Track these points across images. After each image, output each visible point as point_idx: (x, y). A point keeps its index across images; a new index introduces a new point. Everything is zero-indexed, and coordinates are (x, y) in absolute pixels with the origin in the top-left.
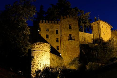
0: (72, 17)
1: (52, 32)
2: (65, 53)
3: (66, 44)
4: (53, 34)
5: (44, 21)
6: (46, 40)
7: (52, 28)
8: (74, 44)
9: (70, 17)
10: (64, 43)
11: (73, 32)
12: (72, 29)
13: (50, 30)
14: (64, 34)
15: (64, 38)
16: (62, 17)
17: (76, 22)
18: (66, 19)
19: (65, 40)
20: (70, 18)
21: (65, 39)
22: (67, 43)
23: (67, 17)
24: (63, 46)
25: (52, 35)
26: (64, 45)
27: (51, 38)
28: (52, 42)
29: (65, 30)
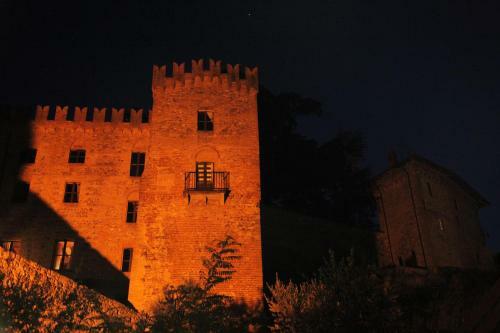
0: (218, 68)
1: (107, 169)
2: (154, 279)
3: (168, 218)
4: (112, 178)
5: (62, 111)
6: (60, 213)
7: (105, 147)
8: (221, 216)
9: (206, 67)
10: (155, 215)
11: (220, 148)
12: (217, 129)
13: (91, 158)
14: (163, 162)
15: (158, 184)
16: (158, 71)
17: (243, 93)
18: (180, 78)
19: (165, 194)
20: (206, 73)
21: (168, 191)
22: (174, 214)
23: (188, 69)
24: (144, 232)
25: (100, 182)
26: (153, 226)
27: (91, 203)
28: (96, 223)
29: (171, 135)
